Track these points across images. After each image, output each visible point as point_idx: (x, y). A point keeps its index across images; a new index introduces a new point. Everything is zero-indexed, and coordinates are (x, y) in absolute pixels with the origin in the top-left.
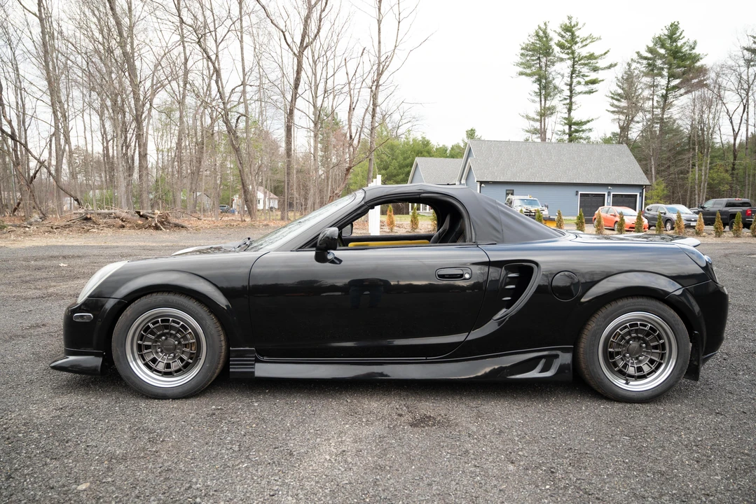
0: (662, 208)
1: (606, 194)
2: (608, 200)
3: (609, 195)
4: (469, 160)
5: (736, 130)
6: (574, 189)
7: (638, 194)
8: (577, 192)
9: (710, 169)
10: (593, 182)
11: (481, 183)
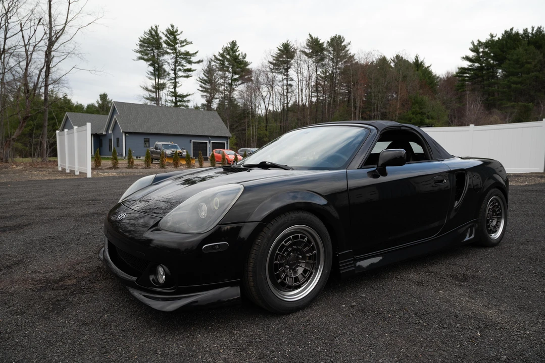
0: (249, 151)
1: (208, 142)
2: (209, 146)
3: (209, 143)
4: (115, 116)
5: (267, 106)
6: (188, 140)
7: (226, 142)
8: (191, 141)
9: (258, 128)
10: (200, 134)
11: (126, 133)
